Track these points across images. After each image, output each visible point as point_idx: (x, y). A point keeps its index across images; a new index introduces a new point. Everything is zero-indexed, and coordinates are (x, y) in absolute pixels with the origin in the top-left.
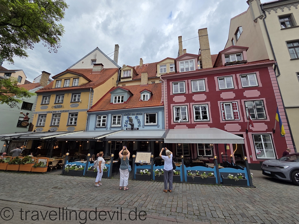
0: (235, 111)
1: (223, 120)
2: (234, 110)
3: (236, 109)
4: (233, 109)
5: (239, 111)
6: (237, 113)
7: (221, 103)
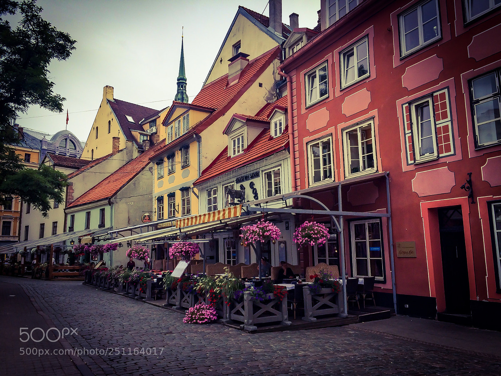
0: (442, 123)
1: (408, 164)
2: (437, 123)
3: (445, 116)
4: (436, 118)
5: (452, 121)
6: (446, 128)
7: (404, 106)
